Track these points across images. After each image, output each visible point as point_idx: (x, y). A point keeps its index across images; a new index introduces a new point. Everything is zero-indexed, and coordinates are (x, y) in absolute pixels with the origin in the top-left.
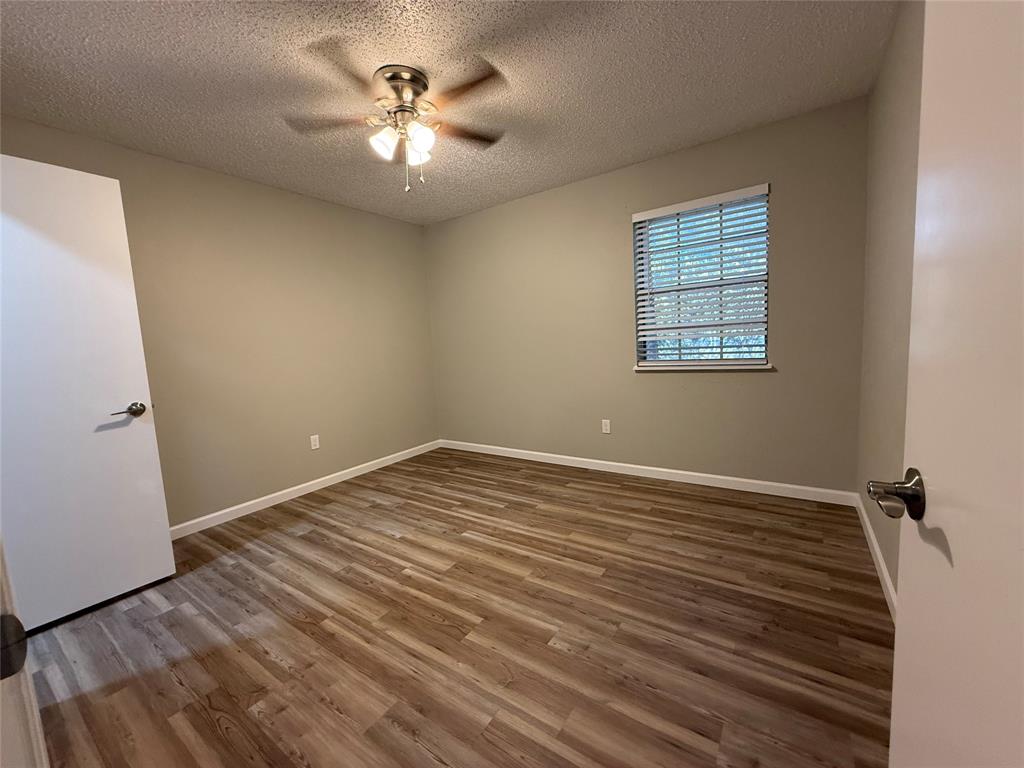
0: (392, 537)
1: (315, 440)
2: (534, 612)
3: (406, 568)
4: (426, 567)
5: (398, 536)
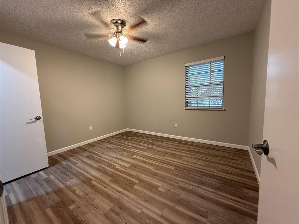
1: (91, 128)
2: (154, 180)
4: (122, 166)
5: (114, 157)
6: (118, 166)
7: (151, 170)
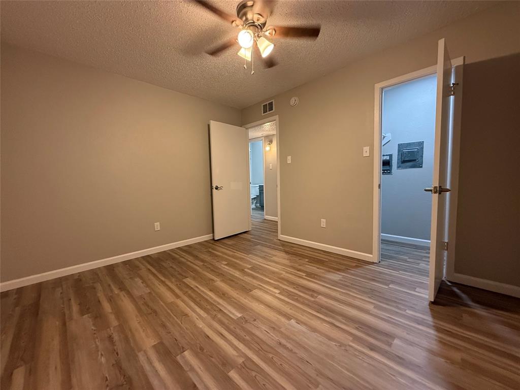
0: (299, 322)
2: (225, 270)
3: (279, 293)
4: (267, 293)
6: (276, 293)
7: (221, 281)
